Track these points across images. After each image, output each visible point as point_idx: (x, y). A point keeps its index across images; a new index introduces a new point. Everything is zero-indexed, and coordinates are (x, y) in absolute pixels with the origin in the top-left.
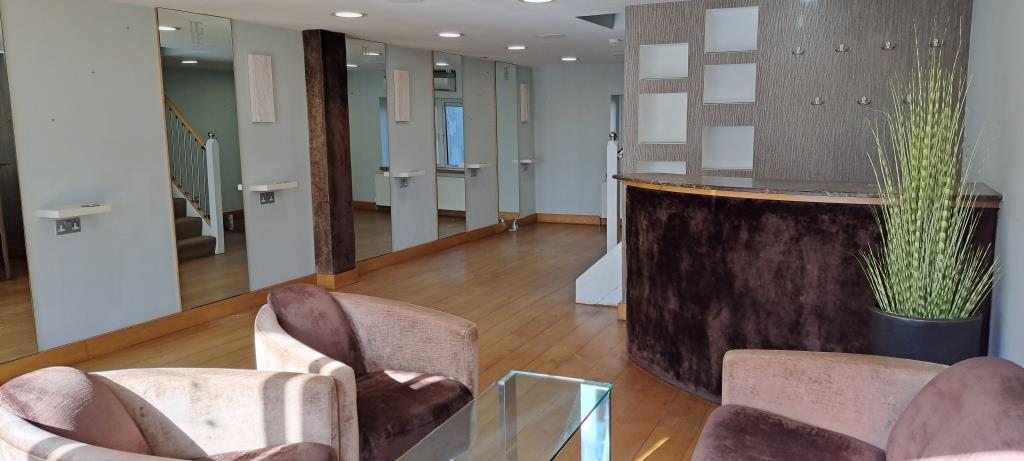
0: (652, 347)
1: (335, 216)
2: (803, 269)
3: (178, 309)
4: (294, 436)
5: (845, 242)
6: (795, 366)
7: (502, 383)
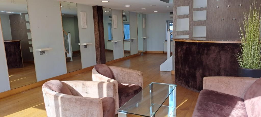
0: (182, 80)
1: (101, 51)
2: (221, 59)
3: (66, 73)
4: (105, 95)
5: (232, 52)
6: (221, 80)
7: (150, 85)
